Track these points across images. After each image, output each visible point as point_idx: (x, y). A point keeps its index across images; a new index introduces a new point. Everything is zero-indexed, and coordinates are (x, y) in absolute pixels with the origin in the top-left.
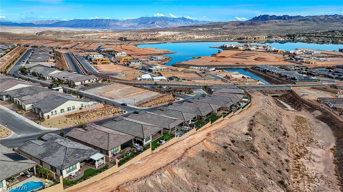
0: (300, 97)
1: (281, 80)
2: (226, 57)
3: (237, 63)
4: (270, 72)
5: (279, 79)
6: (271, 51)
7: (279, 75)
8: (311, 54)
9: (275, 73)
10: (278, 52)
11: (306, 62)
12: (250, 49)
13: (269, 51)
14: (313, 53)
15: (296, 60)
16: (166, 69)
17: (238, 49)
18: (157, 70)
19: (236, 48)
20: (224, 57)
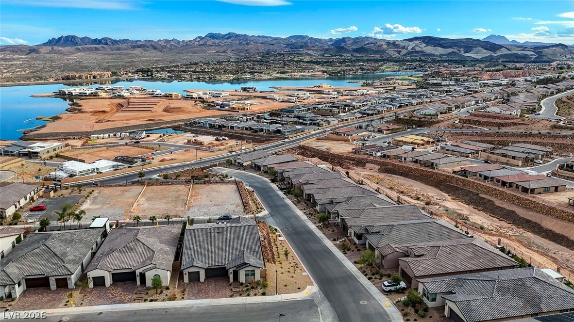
0: (328, 153)
1: (259, 136)
2: (108, 112)
3: (150, 120)
4: (226, 127)
5: (255, 136)
6: (160, 97)
7: (246, 129)
8: (220, 97)
9: (239, 128)
10: (172, 97)
11: (238, 108)
12: (123, 96)
13: (158, 97)
14: (221, 96)
15: (221, 107)
16: (63, 147)
17: (98, 96)
18: (48, 152)
19: (94, 96)
20: (104, 112)
